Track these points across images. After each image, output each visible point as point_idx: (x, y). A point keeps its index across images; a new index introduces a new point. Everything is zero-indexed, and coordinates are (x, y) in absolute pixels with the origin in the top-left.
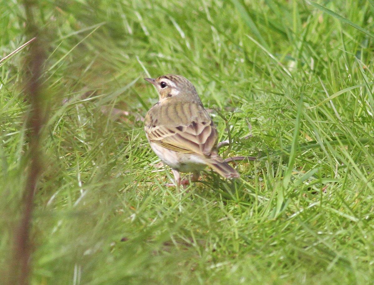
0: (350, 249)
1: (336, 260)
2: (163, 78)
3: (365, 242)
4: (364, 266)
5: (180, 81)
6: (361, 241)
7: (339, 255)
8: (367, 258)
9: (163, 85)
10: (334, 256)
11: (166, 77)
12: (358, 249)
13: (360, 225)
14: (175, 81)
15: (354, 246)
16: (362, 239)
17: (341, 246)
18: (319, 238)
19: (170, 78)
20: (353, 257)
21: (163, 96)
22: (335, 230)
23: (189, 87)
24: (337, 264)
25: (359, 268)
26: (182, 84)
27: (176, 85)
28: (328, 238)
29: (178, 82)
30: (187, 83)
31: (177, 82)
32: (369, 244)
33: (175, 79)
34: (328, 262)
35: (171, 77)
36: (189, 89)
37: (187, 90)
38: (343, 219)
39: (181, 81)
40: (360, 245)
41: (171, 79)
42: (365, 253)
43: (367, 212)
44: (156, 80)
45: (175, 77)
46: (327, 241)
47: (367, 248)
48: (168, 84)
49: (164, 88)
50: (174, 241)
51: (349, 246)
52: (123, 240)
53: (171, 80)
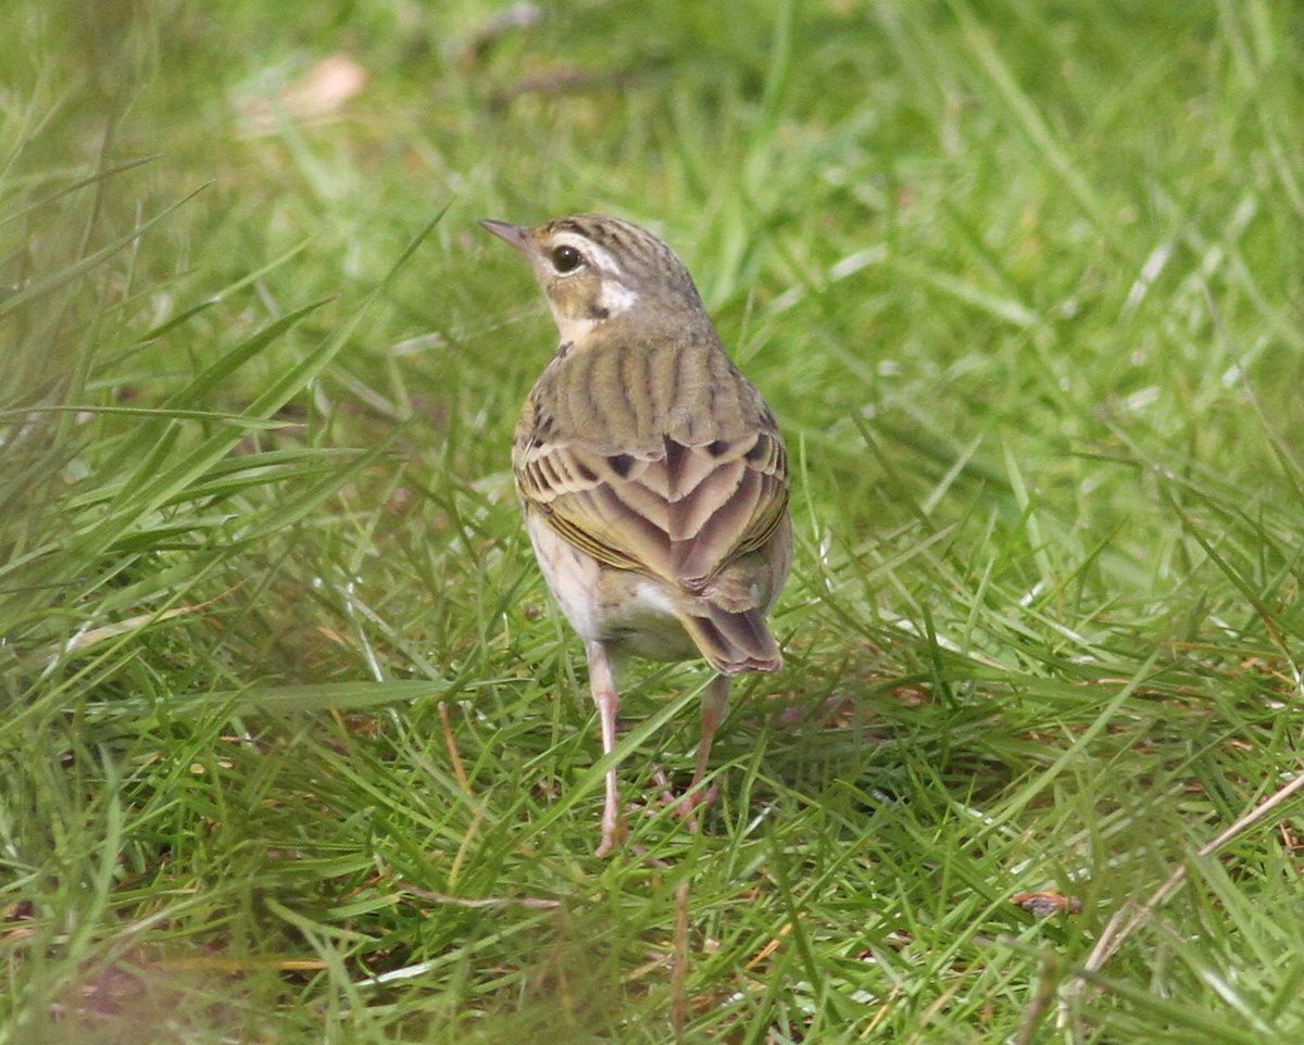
0: (1007, 431)
1: (952, 475)
2: (563, 228)
3: (1062, 403)
4: (1059, 497)
5: (635, 249)
6: (1048, 402)
7: (967, 454)
8: (1074, 466)
9: (567, 260)
10: (947, 461)
11: (577, 229)
12: (1036, 432)
13: (1045, 336)
14: (615, 246)
15: (1019, 421)
16: (1054, 395)
17: (969, 422)
18: (883, 388)
19: (593, 232)
20: (1018, 466)
21: (570, 308)
22: (945, 357)
23: (674, 274)
24: (955, 488)
25: (1038, 504)
26: (646, 264)
27: (621, 264)
28: (916, 386)
29: (629, 252)
30: (664, 260)
31: (623, 253)
32: (1079, 411)
33: (614, 236)
34: (924, 483)
35: (599, 227)
36: (672, 287)
37: (664, 290)
38: (976, 316)
39: (641, 248)
40: (1042, 417)
41: (599, 235)
42: (1061, 448)
43: (1070, 288)
44: (533, 236)
45: (616, 231)
46: (918, 399)
47: (1071, 427)
48: (589, 258)
49: (571, 273)
50: (321, 403)
51: (1003, 419)
52: (126, 394)
53: (600, 243)
